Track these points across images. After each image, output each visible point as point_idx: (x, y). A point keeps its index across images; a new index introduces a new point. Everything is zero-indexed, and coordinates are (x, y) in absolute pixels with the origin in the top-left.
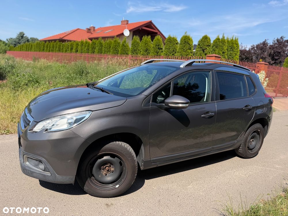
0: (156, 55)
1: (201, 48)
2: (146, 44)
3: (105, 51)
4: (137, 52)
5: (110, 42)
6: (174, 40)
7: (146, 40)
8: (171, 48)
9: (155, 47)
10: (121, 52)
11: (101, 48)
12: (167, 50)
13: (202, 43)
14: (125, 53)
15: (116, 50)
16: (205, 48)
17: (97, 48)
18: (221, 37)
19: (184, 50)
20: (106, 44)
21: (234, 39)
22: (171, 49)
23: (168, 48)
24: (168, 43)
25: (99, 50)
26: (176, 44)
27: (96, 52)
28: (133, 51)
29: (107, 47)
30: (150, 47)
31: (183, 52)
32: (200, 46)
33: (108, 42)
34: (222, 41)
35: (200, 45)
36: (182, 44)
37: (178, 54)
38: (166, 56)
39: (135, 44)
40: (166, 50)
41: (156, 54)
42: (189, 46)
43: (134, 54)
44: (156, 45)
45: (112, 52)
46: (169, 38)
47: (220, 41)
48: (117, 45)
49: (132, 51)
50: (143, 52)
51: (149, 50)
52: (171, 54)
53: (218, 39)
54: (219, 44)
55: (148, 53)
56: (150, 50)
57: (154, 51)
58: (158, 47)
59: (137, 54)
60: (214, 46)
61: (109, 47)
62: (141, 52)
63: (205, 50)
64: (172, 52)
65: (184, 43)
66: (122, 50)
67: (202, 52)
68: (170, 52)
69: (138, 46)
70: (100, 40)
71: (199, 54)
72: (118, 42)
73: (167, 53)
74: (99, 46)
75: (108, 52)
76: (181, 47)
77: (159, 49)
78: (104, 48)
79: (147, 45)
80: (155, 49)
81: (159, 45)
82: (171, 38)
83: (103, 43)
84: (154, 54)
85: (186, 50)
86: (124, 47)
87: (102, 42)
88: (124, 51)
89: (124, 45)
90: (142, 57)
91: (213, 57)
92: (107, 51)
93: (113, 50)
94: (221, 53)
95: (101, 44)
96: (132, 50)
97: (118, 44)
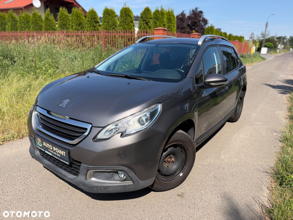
0: (94, 30)
1: (145, 21)
2: (79, 17)
3: (22, 28)
4: (66, 26)
5: (27, 15)
6: (112, 12)
7: (77, 12)
8: (110, 21)
9: (91, 20)
10: (46, 28)
11: (15, 23)
12: (107, 24)
13: (145, 15)
14: (50, 28)
15: (38, 26)
16: (148, 21)
17: (9, 24)
18: (160, 9)
19: (126, 24)
20: (22, 18)
21: (170, 11)
22: (110, 23)
23: (107, 21)
24: (106, 16)
25: (12, 26)
26: (115, 17)
27: (8, 29)
28: (62, 26)
29: (23, 22)
30: (84, 21)
31: (126, 26)
32: (143, 19)
33: (23, 15)
34: (161, 13)
35: (143, 17)
36: (123, 17)
37: (120, 28)
38: (106, 30)
39: (63, 17)
40: (105, 23)
41: (93, 28)
42: (131, 19)
43: (63, 29)
44: (92, 18)
45: (32, 28)
46: (107, 10)
47: (160, 12)
48: (38, 19)
49: (60, 26)
50: (76, 26)
51: (82, 24)
52: (111, 28)
53: (157, 11)
54: (159, 16)
55: (82, 27)
56: (84, 24)
57: (90, 26)
58: (94, 21)
59: (68, 29)
60: (155, 19)
61: (26, 22)
62: (74, 27)
63: (149, 23)
64: (113, 26)
65: (125, 16)
66: (46, 24)
67: (146, 25)
68: (110, 26)
69: (67, 20)
70: (12, 13)
71: (143, 28)
72: (38, 16)
73: (107, 27)
74: (11, 21)
75: (25, 28)
76: (122, 20)
77: (96, 23)
78: (20, 23)
79: (80, 19)
80: (91, 22)
81: (94, 18)
82: (108, 10)
83: (16, 17)
84: (91, 28)
85: (129, 23)
86: (48, 21)
87: (14, 16)
88: (49, 26)
89: (48, 19)
90: (81, 33)
91: (161, 30)
92: (24, 26)
93: (34, 25)
94: (162, 25)
95: (13, 18)
96: (61, 24)
97: (39, 17)
